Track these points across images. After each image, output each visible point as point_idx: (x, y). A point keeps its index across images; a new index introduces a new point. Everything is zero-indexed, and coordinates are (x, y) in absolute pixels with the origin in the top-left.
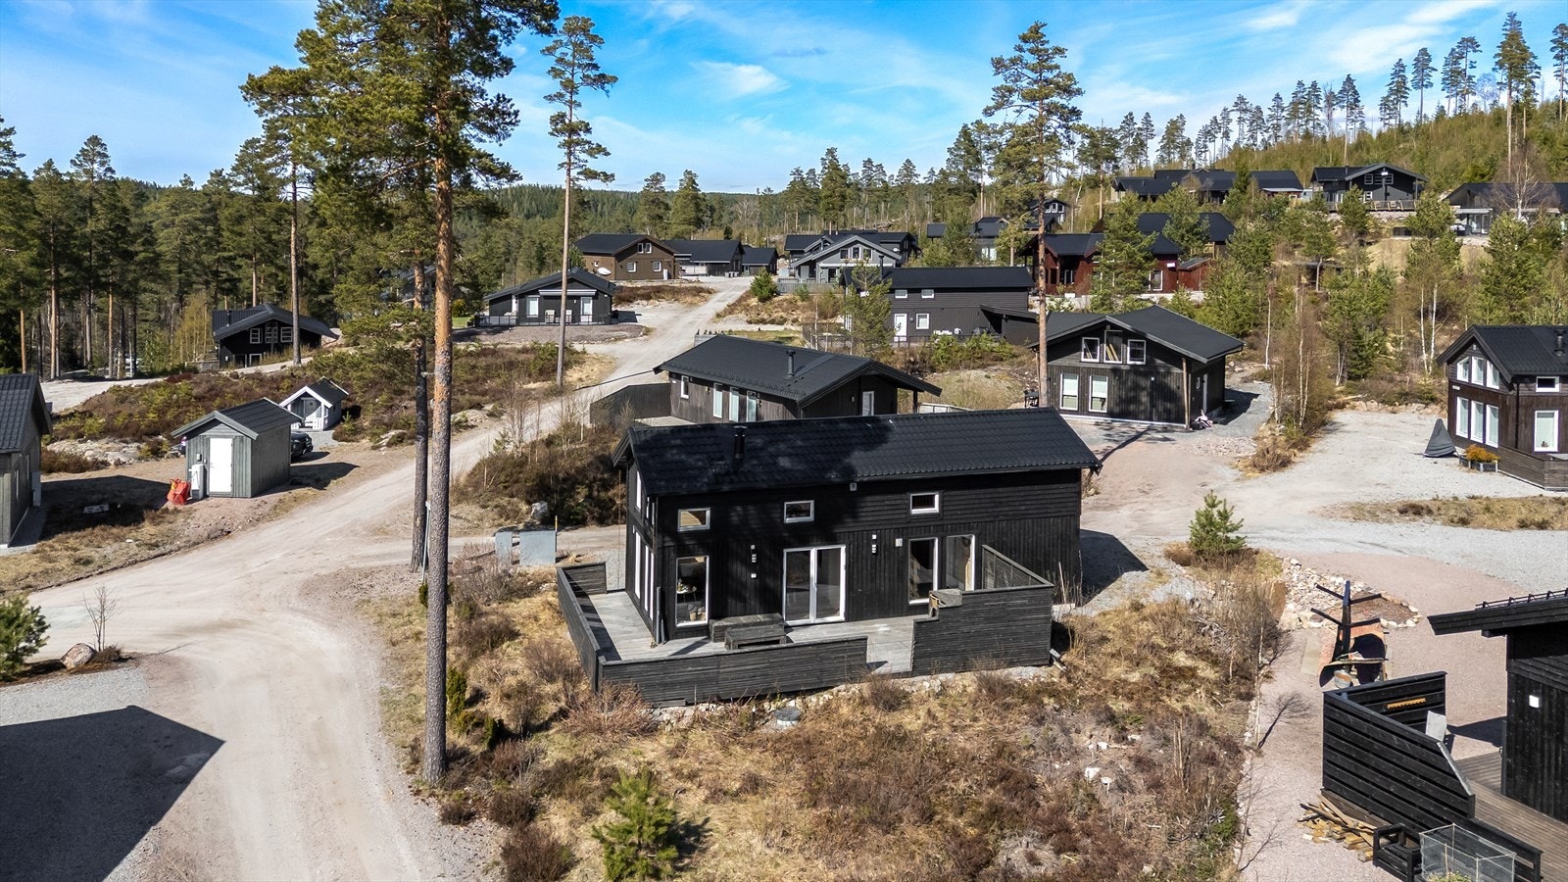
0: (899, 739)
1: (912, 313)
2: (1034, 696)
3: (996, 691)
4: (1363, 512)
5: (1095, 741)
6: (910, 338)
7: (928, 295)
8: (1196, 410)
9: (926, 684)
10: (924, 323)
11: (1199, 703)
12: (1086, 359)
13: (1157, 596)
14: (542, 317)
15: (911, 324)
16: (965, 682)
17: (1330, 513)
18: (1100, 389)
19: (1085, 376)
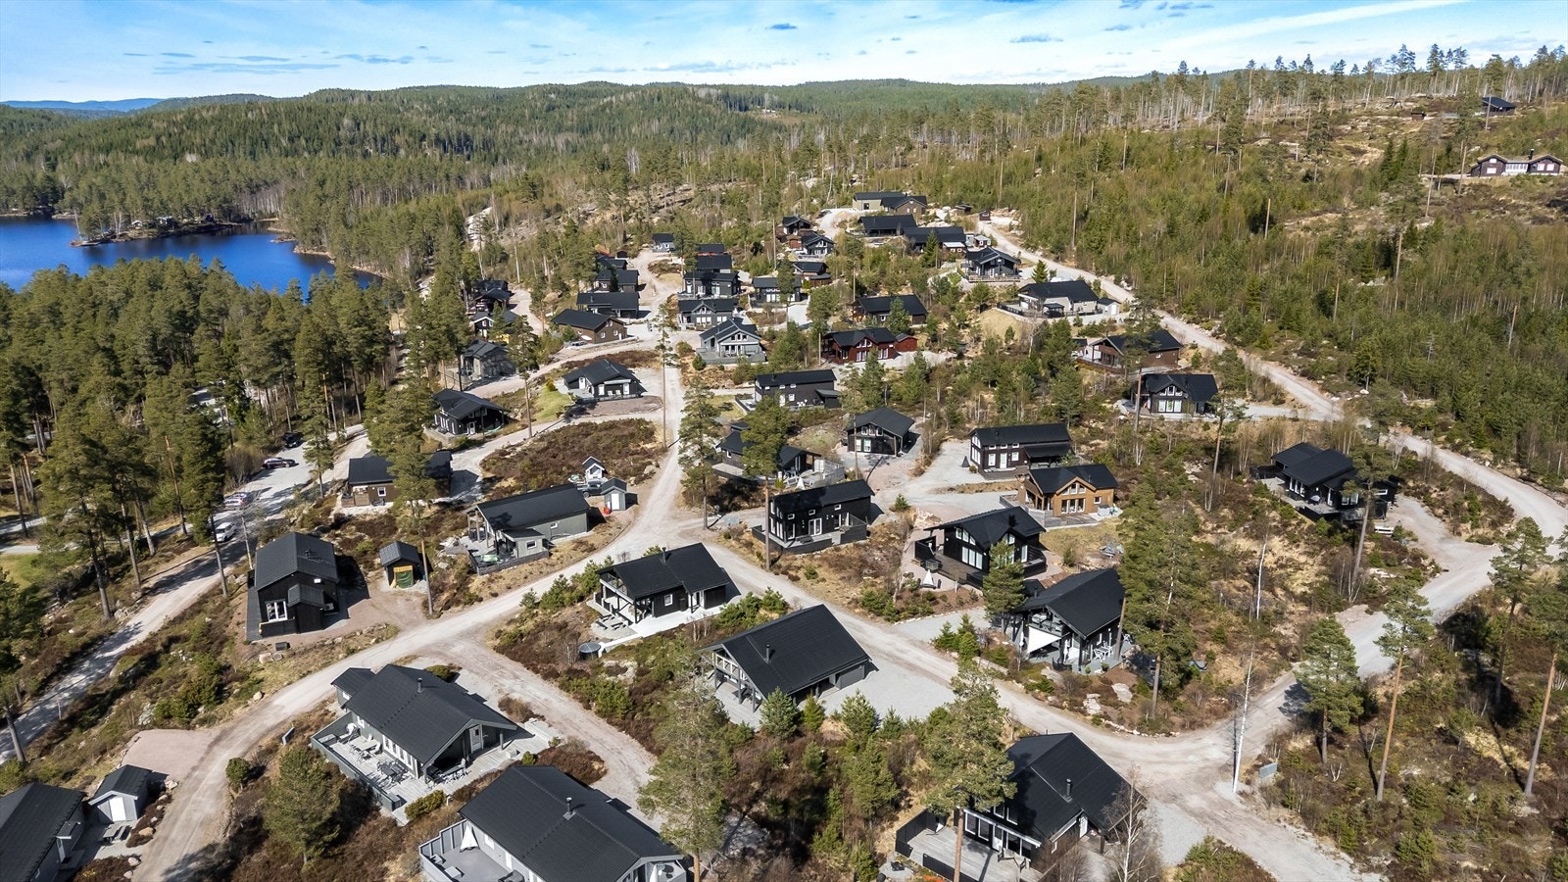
0: (842, 556)
1: (787, 393)
2: (864, 546)
3: (857, 546)
4: (939, 491)
5: (877, 553)
6: (787, 405)
7: (793, 386)
8: (898, 450)
9: (844, 546)
10: (792, 398)
11: (896, 544)
12: (863, 434)
13: (887, 521)
14: (606, 395)
15: (787, 399)
16: (851, 544)
17: (930, 492)
18: (868, 443)
19: (863, 439)
